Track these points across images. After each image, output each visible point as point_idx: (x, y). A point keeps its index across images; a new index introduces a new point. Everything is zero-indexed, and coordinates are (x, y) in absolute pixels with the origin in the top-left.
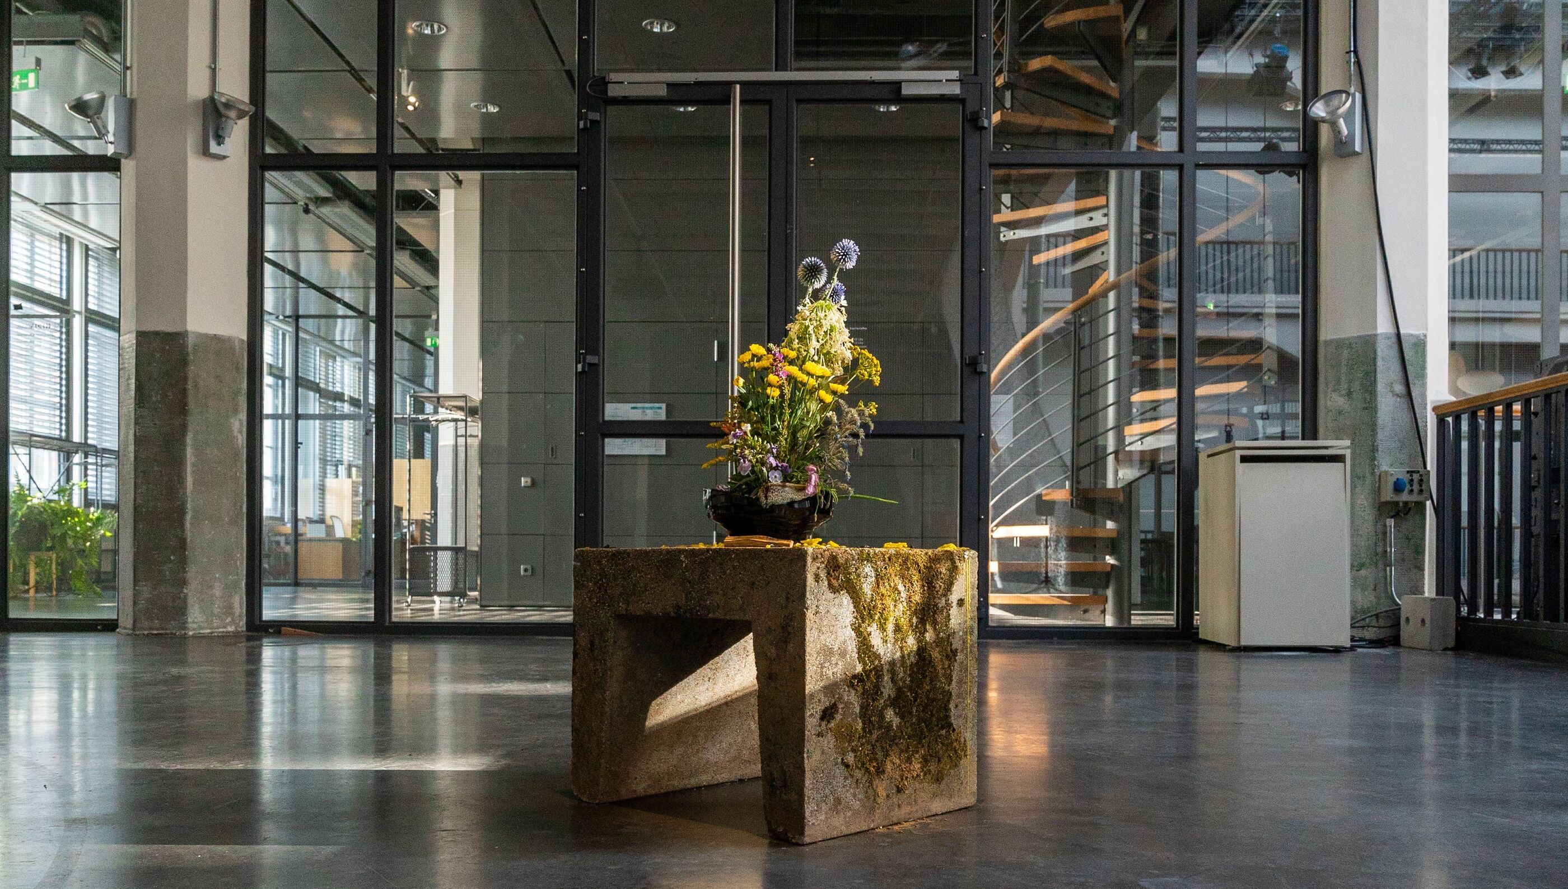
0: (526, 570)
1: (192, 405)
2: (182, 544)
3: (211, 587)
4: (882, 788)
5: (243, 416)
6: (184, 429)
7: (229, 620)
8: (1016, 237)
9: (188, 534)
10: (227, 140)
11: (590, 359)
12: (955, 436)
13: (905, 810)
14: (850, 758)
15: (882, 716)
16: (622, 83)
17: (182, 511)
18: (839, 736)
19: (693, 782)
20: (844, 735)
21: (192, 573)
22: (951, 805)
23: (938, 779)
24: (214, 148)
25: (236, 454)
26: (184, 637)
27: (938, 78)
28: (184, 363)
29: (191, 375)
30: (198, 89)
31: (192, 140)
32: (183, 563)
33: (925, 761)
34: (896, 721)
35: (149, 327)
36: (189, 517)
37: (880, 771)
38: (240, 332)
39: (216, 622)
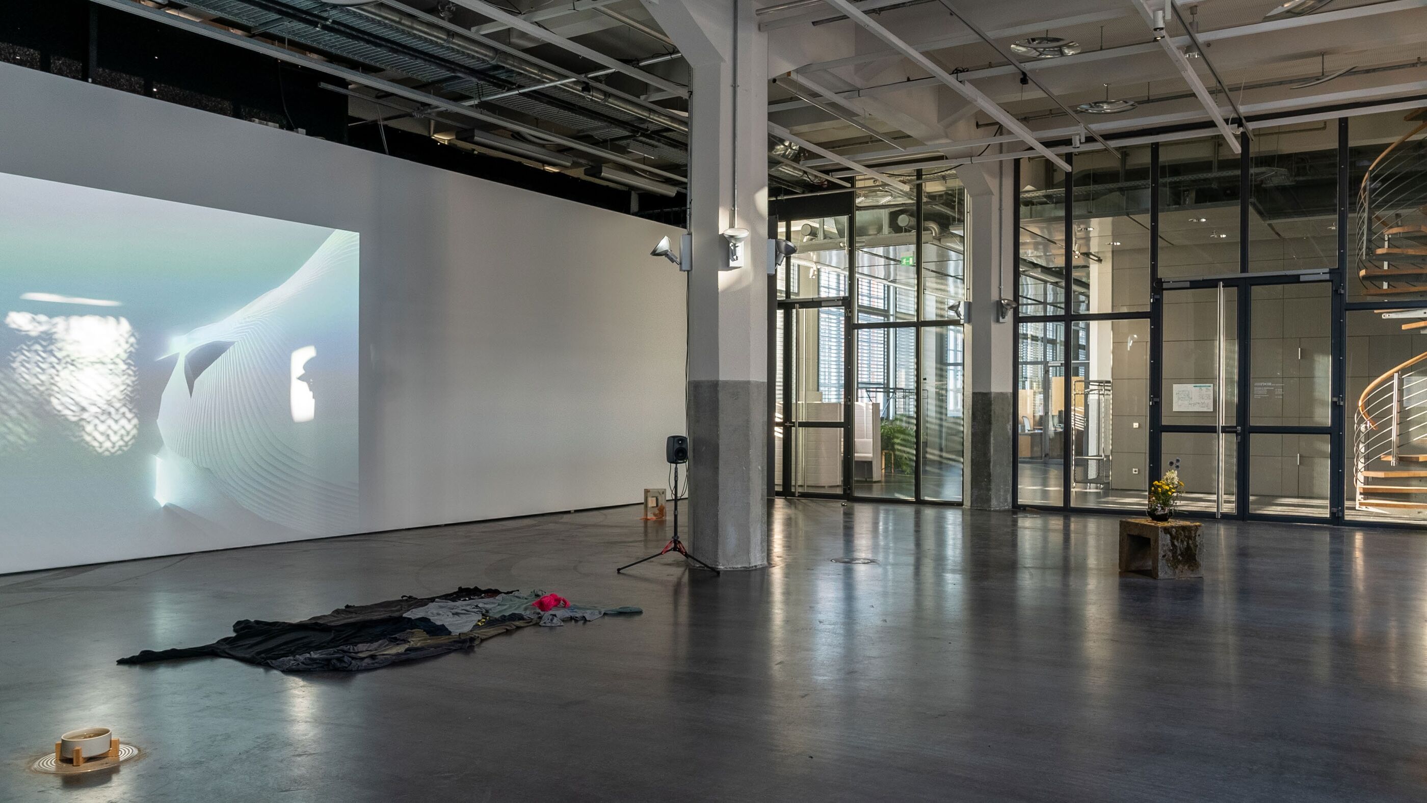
0: (1135, 471)
1: (993, 421)
2: (989, 475)
3: (999, 491)
4: (1177, 571)
5: (1011, 423)
6: (990, 430)
7: (1006, 504)
8: (1390, 317)
9: (992, 471)
10: (1006, 317)
11: (1155, 400)
12: (1329, 434)
13: (1183, 576)
14: (1169, 565)
15: (1177, 557)
16: (1169, 282)
17: (989, 462)
18: (1167, 560)
19: (1146, 569)
20: (1168, 560)
21: (993, 486)
22: (1196, 576)
23: (1193, 571)
24: (1001, 320)
25: (1009, 438)
26: (990, 511)
27: (1318, 272)
28: (990, 404)
29: (993, 409)
30: (995, 297)
31: (993, 317)
32: (990, 481)
33: (1189, 567)
34: (1181, 558)
35: (976, 391)
36: (992, 464)
37: (1177, 567)
38: (1009, 390)
39: (1001, 505)
